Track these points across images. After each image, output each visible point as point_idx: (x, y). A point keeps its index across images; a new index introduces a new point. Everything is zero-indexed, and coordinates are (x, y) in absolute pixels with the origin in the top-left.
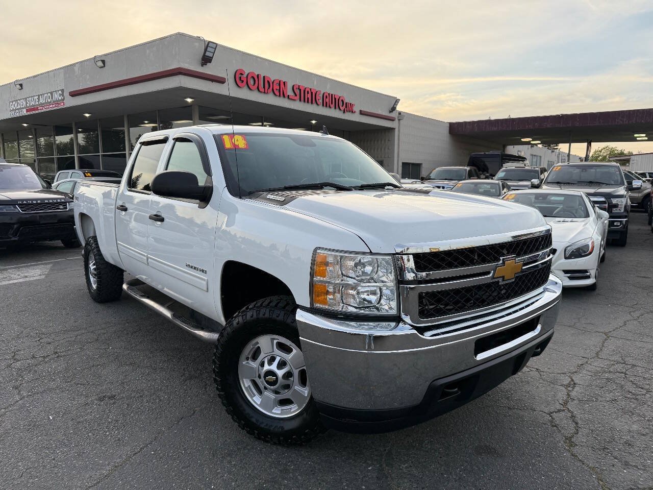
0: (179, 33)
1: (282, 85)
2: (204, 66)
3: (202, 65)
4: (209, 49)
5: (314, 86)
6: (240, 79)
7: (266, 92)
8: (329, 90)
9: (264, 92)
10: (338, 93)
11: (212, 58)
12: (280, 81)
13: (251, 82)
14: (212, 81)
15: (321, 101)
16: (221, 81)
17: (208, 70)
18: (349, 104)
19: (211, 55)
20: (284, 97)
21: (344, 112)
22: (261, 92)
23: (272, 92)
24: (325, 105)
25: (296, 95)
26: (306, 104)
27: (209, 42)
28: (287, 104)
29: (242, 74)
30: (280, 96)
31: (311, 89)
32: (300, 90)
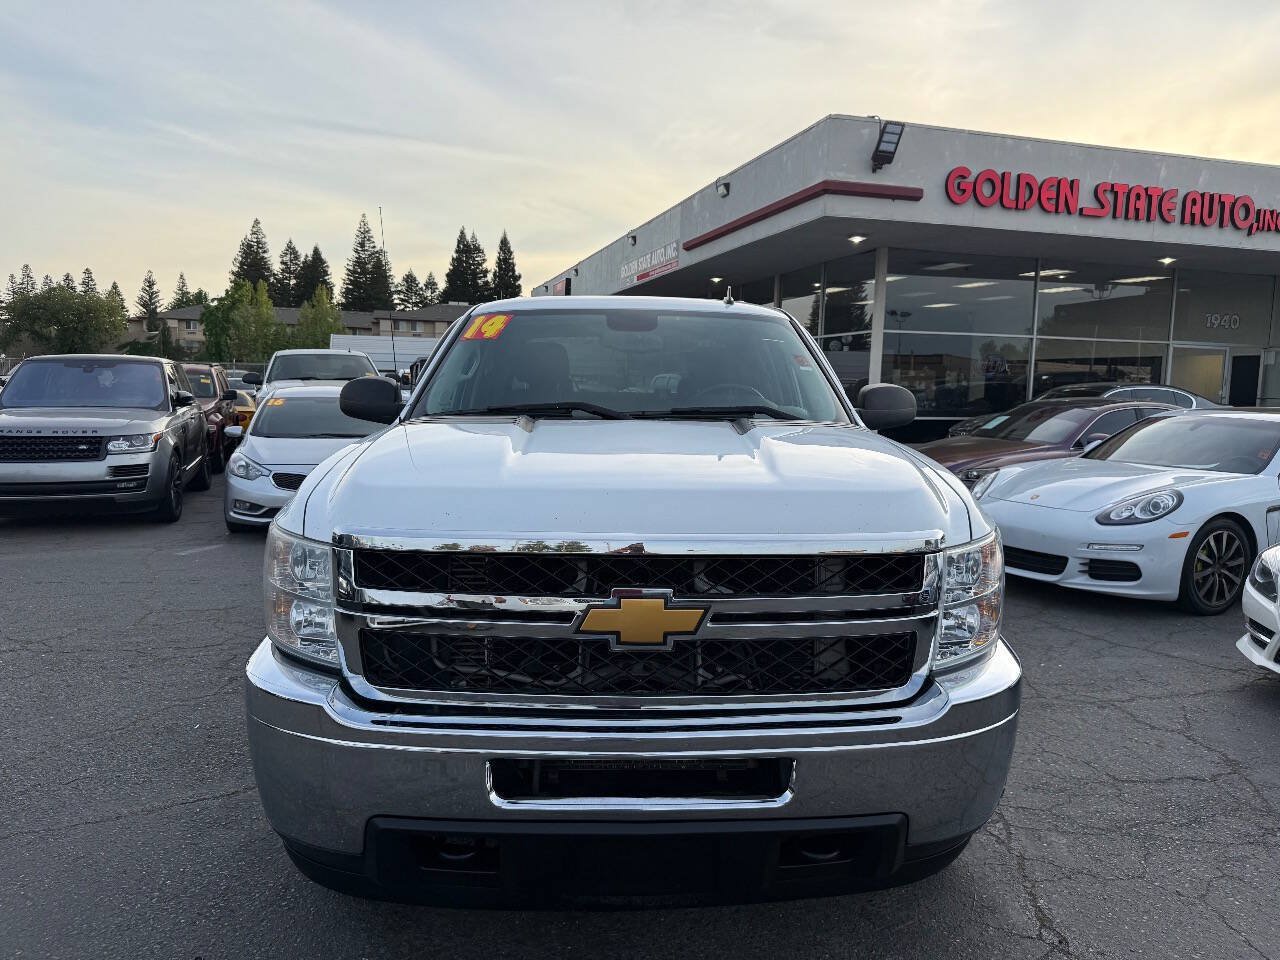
0: (830, 117)
1: (1065, 190)
2: (878, 170)
3: (874, 171)
4: (886, 137)
5: (1162, 181)
6: (959, 187)
7: (1021, 205)
8: (1203, 185)
9: (1017, 208)
10: (1232, 189)
11: (894, 153)
12: (1059, 182)
13: (986, 190)
14: (893, 199)
15: (1177, 213)
16: (914, 196)
17: (887, 178)
18: (1268, 214)
19: (891, 148)
20: (1069, 213)
21: (1250, 233)
22: (1009, 208)
23: (1037, 205)
24: (1189, 219)
25: (1103, 206)
26: (1132, 223)
27: (888, 123)
28: (1075, 227)
29: (964, 177)
30: (1057, 211)
31: (1146, 189)
32: (1116, 194)
